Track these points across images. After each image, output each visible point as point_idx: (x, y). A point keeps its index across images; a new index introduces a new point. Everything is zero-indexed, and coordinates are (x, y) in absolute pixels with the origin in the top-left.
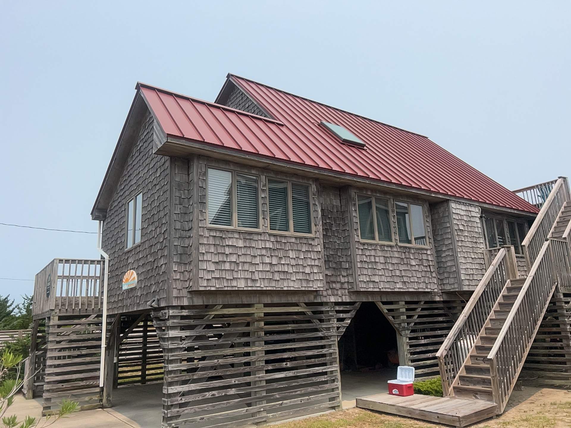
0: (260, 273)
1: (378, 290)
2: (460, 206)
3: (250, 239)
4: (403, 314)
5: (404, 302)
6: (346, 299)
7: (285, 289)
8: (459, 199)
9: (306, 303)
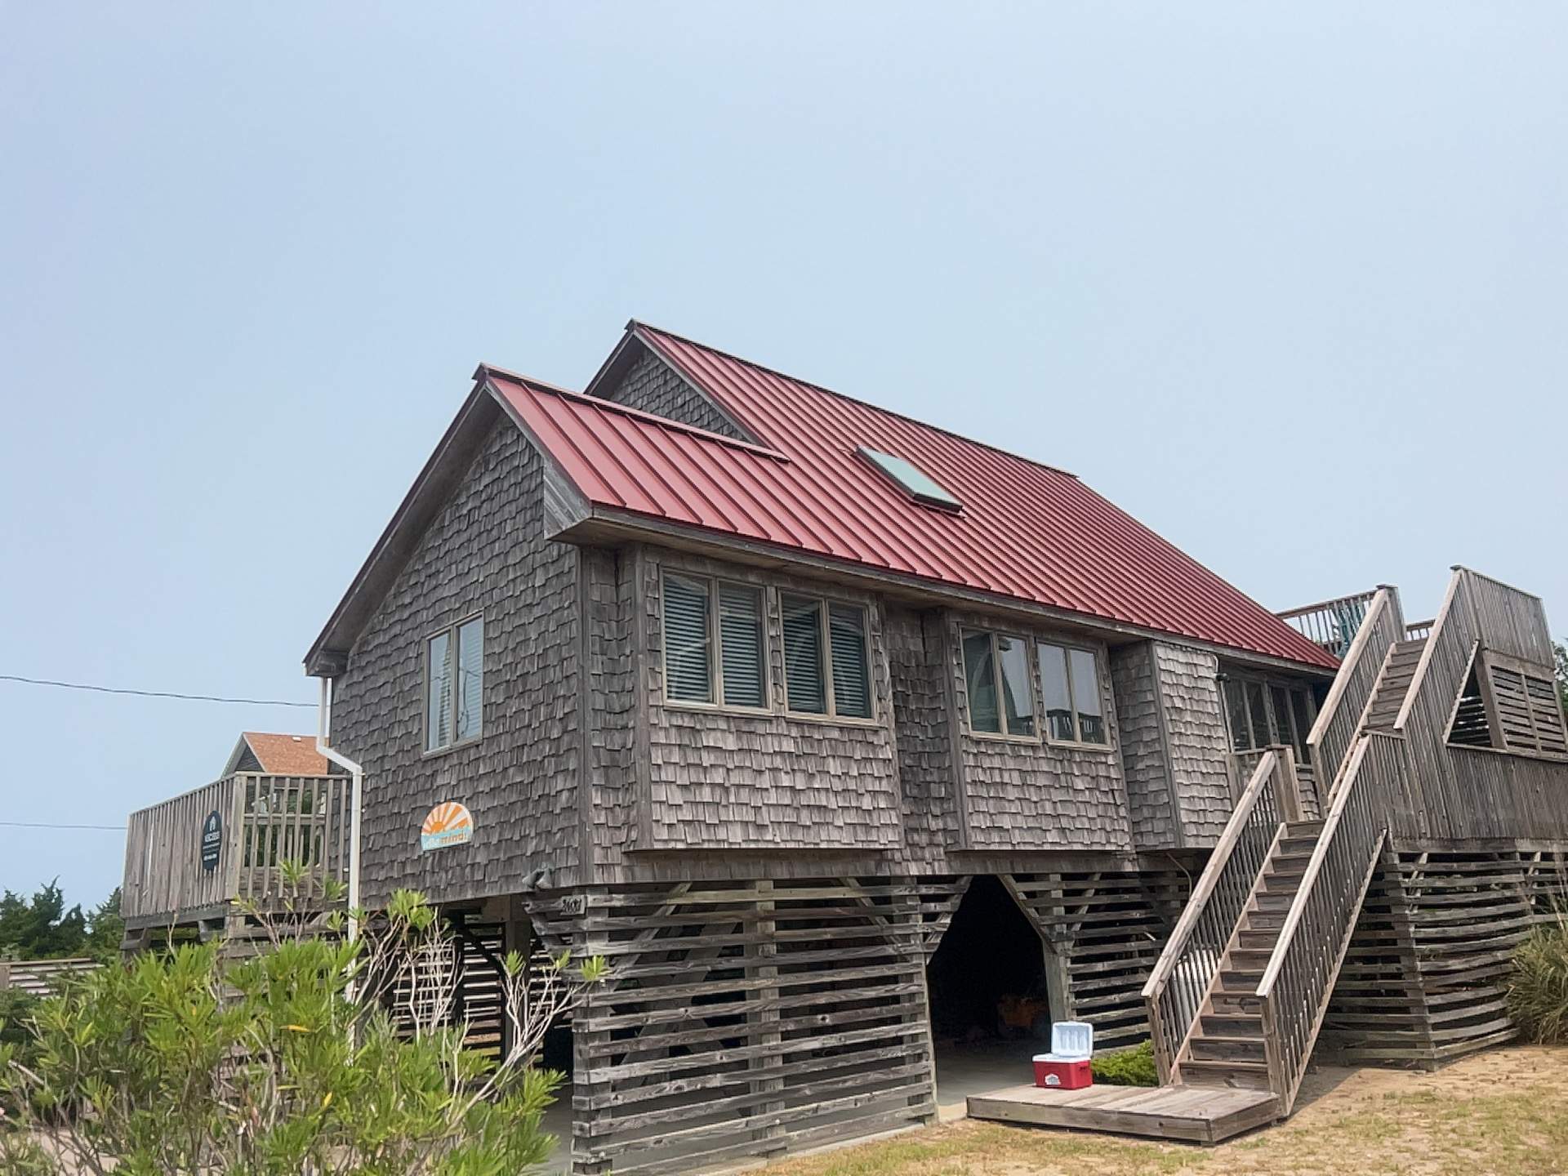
0: (771, 809)
1: (1010, 848)
2: (1175, 653)
3: (750, 732)
4: (1057, 902)
5: (1060, 876)
6: (944, 870)
7: (823, 846)
8: (1173, 639)
9: (858, 879)
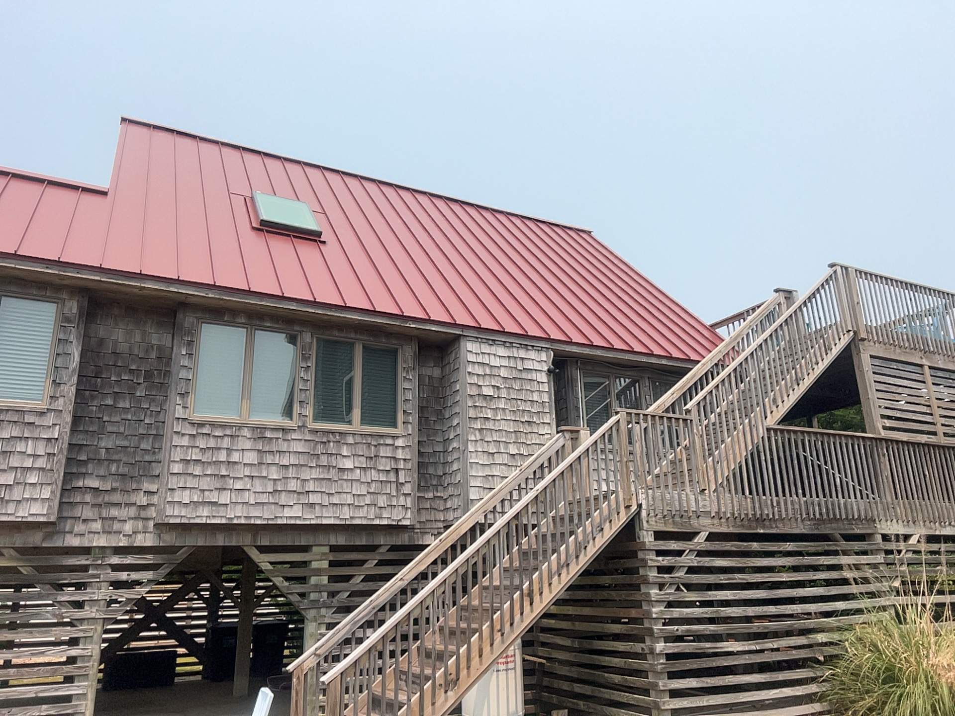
1: (224, 521)
2: (494, 348)
4: (318, 572)
5: (328, 548)
6: (149, 541)
8: (481, 333)
9: (16, 549)
